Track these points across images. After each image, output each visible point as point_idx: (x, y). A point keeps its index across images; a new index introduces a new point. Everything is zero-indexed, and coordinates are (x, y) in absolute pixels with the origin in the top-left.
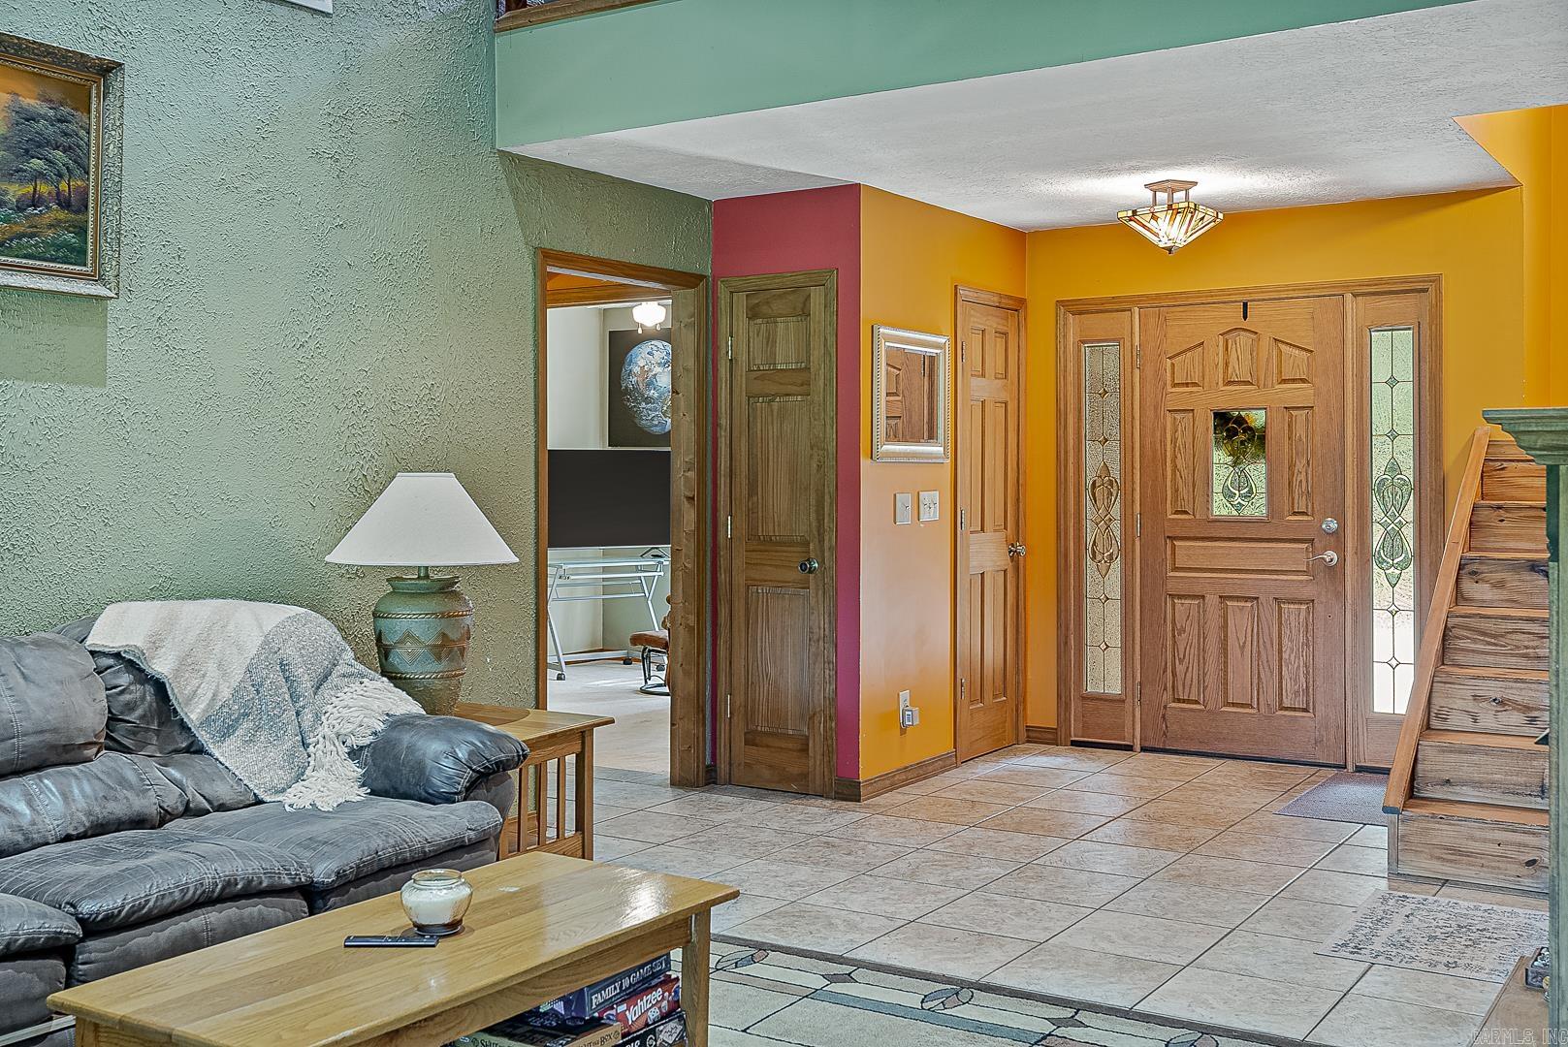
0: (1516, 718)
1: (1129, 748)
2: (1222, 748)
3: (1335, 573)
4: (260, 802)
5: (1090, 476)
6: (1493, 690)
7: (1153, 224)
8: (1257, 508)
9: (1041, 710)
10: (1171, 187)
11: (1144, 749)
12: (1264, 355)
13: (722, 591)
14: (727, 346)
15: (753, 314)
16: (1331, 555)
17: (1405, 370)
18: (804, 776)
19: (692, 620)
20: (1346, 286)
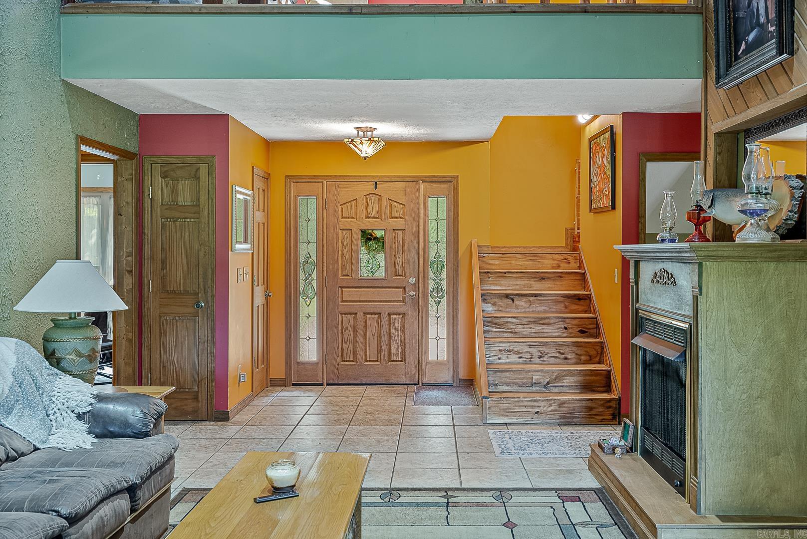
0: (515, 357)
1: (321, 385)
2: (364, 381)
3: (415, 300)
4: (36, 449)
5: (302, 259)
6: (505, 346)
7: (360, 146)
8: (381, 273)
9: (278, 370)
10: (365, 130)
11: (328, 385)
12: (384, 206)
13: (145, 320)
14: (148, 192)
15: (164, 176)
16: (412, 293)
17: (443, 215)
18: (196, 411)
19: (131, 335)
20: (420, 177)
